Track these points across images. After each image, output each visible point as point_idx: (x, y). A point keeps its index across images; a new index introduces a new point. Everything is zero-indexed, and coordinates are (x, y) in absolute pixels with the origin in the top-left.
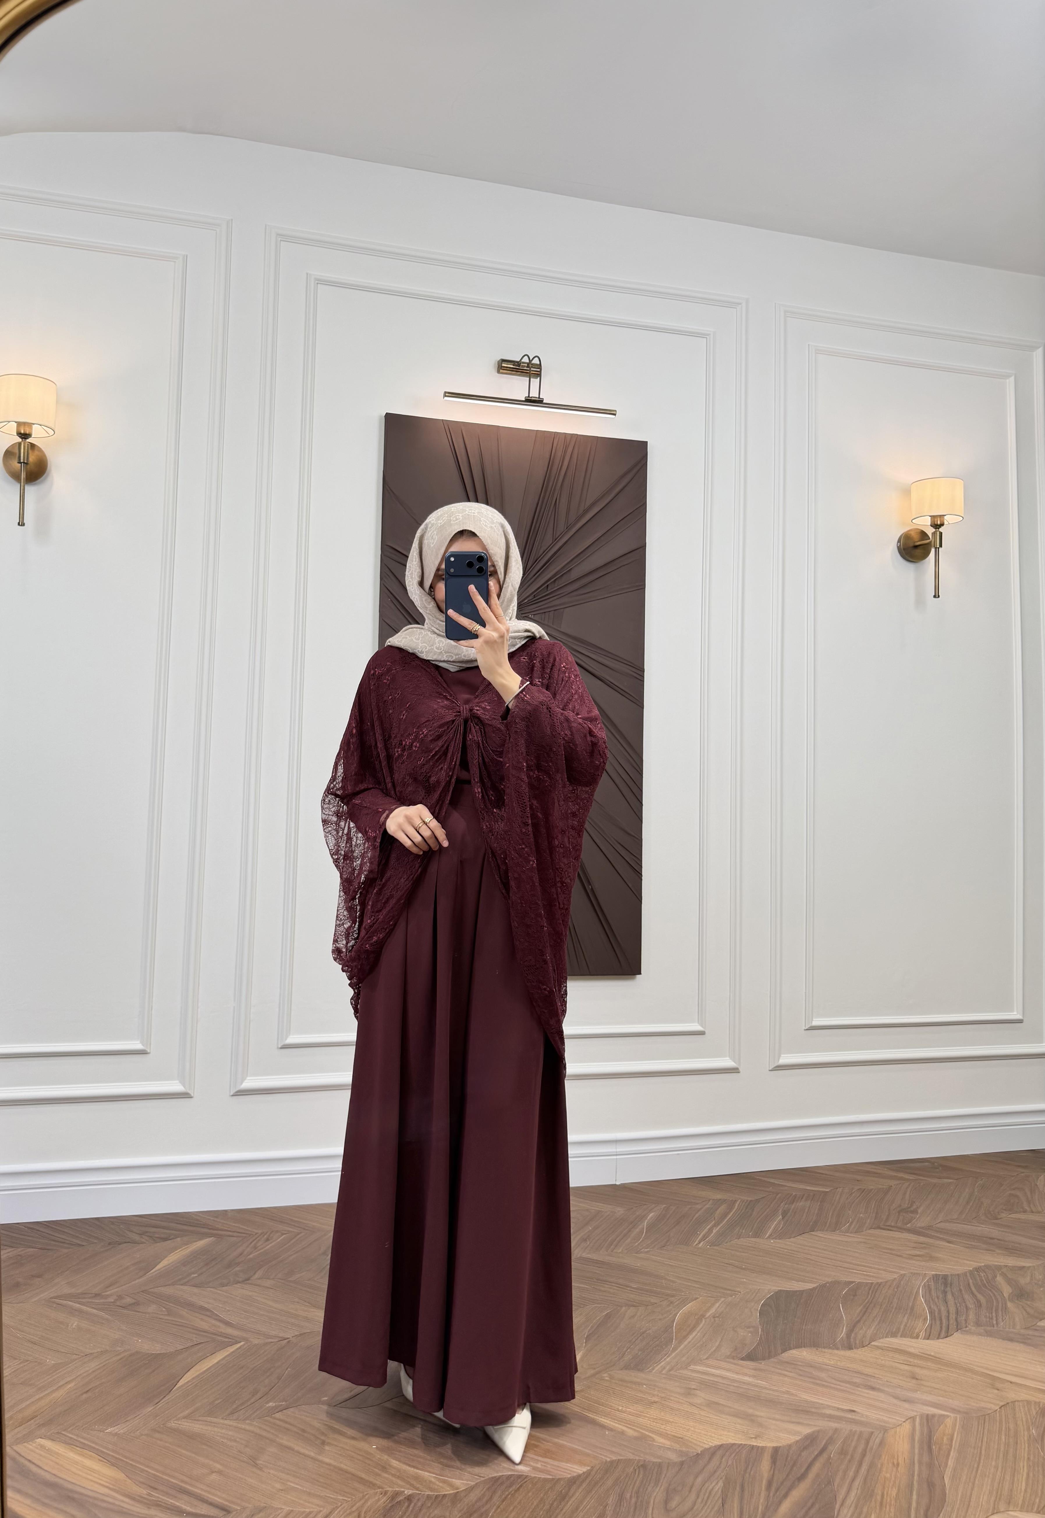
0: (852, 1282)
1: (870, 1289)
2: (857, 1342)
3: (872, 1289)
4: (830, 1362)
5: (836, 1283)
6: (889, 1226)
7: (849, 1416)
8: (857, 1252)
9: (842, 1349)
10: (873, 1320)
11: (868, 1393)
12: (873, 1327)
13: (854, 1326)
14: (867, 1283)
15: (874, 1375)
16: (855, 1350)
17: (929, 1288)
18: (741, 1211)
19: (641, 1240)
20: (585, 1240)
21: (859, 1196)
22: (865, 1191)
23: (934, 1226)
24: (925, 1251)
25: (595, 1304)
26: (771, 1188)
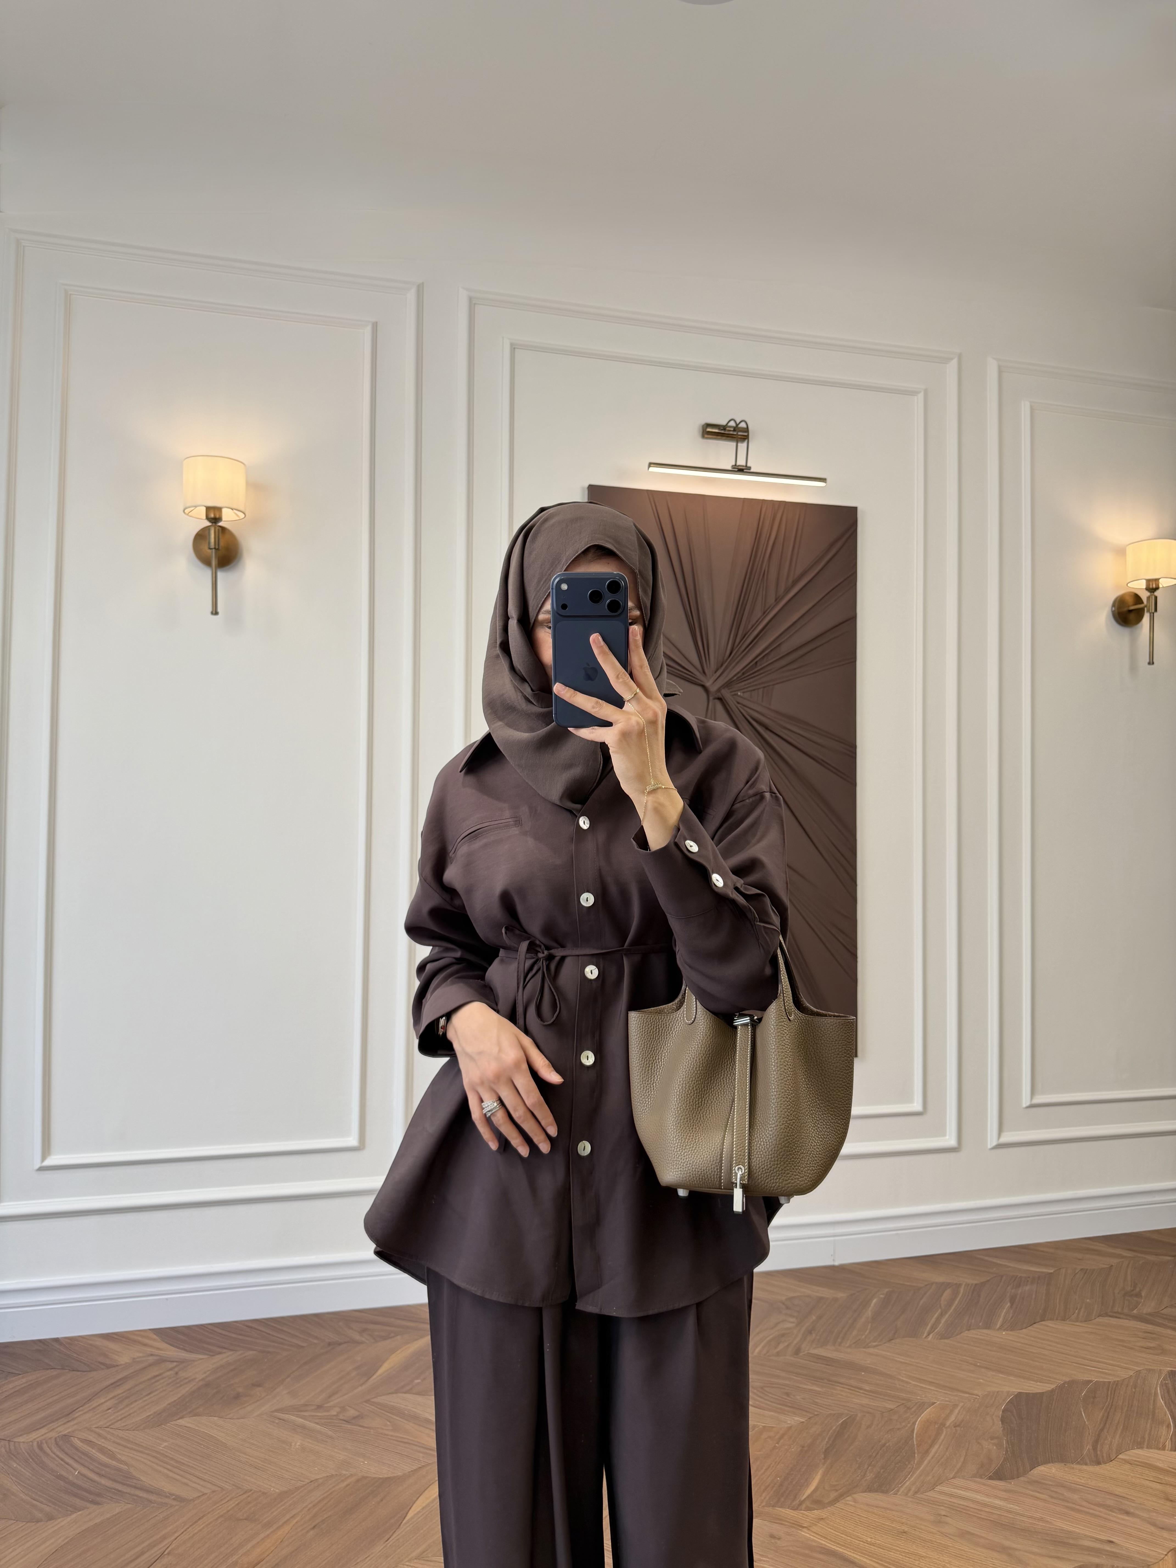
0: (1090, 1381)
1: (1108, 1390)
2: (1105, 1455)
3: (1110, 1389)
4: (1078, 1480)
5: (1072, 1383)
6: (1117, 1312)
7: (1108, 1548)
8: (1089, 1345)
9: (1091, 1465)
10: (1117, 1428)
11: (1123, 1519)
12: (1117, 1437)
13: (1099, 1435)
14: (1104, 1382)
15: (1127, 1496)
16: (1103, 1466)
17: (1167, 1387)
18: (968, 1296)
19: (868, 1331)
20: (810, 1332)
21: (1083, 1278)
22: (1088, 1271)
23: (1162, 1312)
24: (1157, 1342)
25: (828, 1410)
26: (994, 1269)
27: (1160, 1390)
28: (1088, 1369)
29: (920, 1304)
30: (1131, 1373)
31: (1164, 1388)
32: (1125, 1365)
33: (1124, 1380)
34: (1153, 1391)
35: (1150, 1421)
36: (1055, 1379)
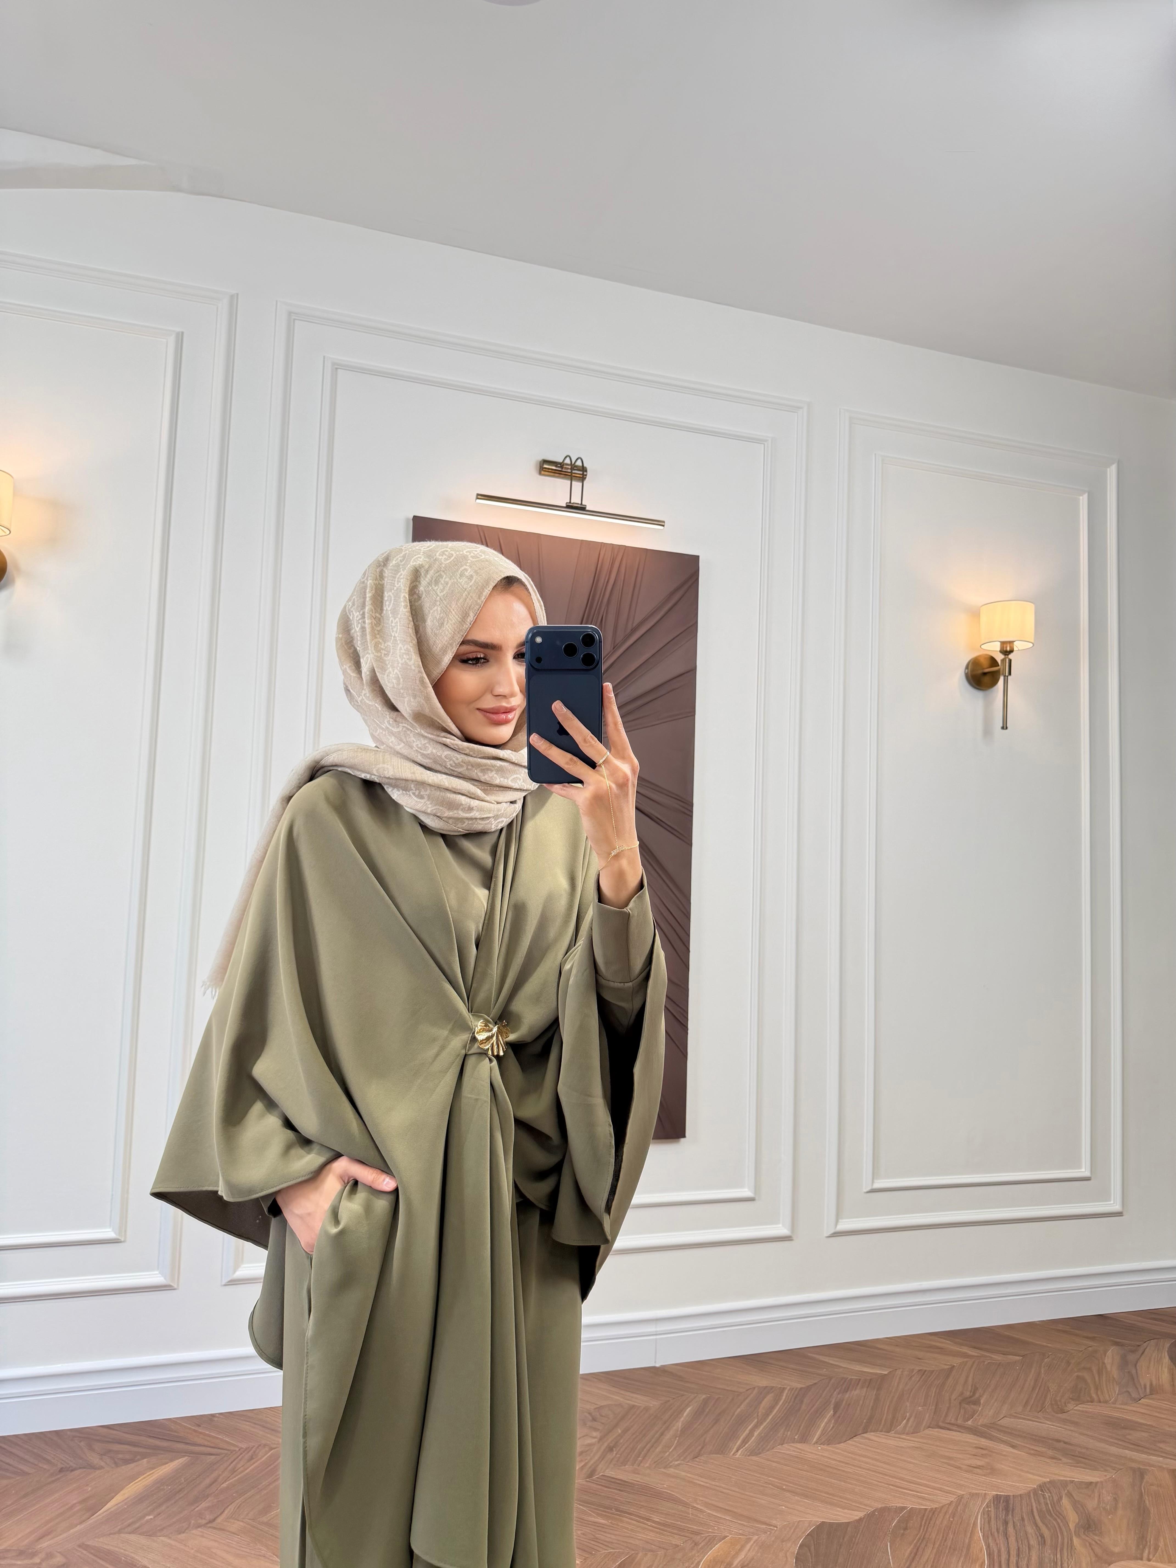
0: (904, 1508)
1: (923, 1520)
3: (925, 1518)
5: (884, 1510)
6: (950, 1423)
8: (911, 1463)
14: (920, 1510)
17: (988, 1516)
18: (789, 1403)
19: (672, 1448)
20: (610, 1449)
21: (919, 1381)
22: (926, 1373)
23: (997, 1423)
24: (986, 1460)
25: (609, 1549)
26: (825, 1370)
27: (981, 1519)
28: (905, 1493)
29: (736, 1414)
30: (952, 1498)
31: (986, 1516)
32: (947, 1488)
33: (943, 1507)
34: (973, 1521)
35: (962, 1559)
36: (865, 1505)
